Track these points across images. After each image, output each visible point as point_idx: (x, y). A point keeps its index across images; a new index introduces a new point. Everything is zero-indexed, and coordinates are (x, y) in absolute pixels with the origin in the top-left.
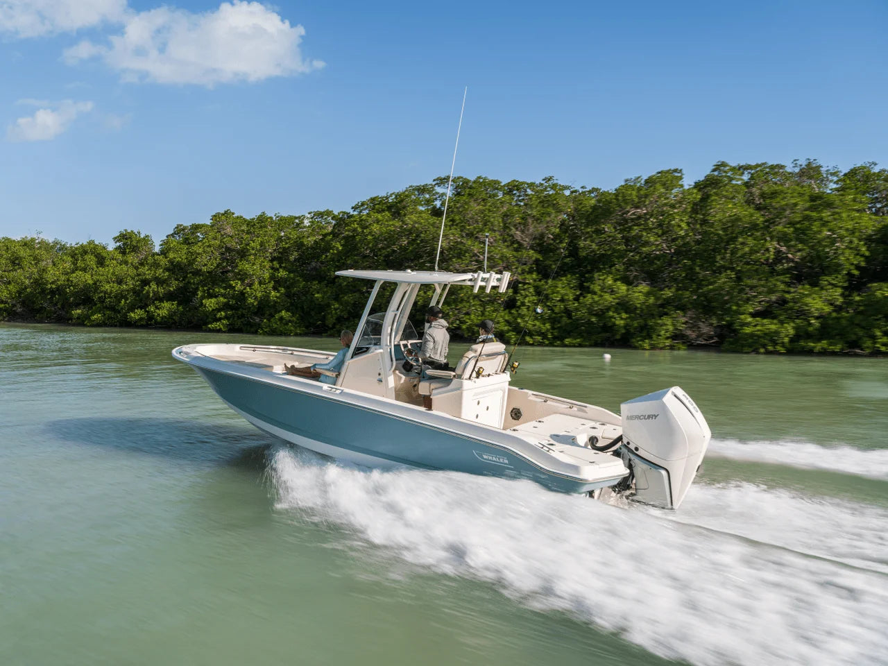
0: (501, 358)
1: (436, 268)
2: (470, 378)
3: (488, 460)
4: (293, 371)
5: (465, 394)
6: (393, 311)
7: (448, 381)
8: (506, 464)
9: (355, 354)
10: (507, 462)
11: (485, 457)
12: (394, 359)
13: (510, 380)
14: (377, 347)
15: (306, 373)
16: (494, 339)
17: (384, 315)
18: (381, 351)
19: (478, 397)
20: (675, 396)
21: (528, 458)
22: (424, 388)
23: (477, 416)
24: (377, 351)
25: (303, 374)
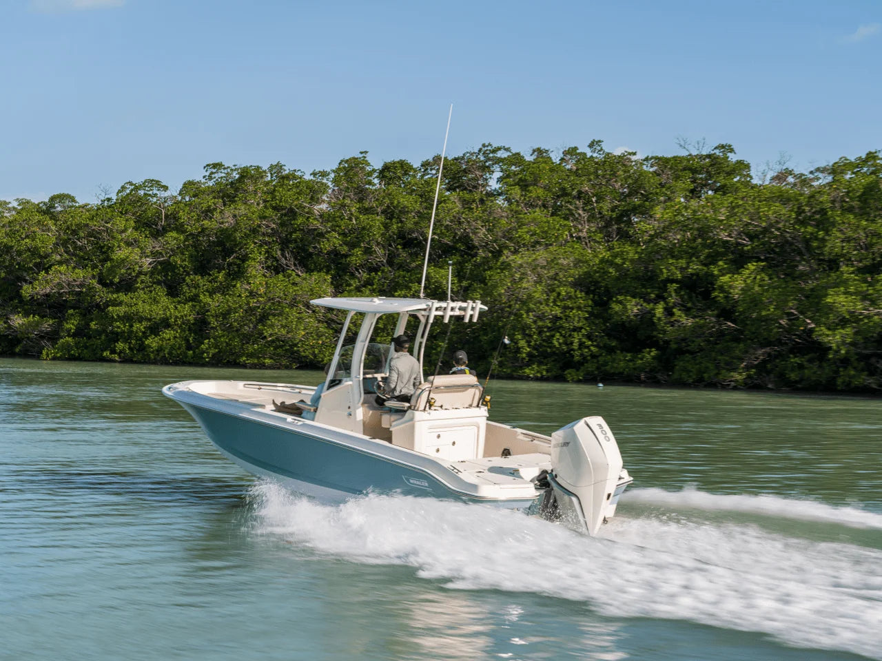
0: (472, 391)
1: (422, 295)
2: (425, 410)
3: (414, 484)
4: (283, 408)
5: (417, 425)
6: (362, 341)
7: (402, 412)
8: (426, 487)
9: (330, 387)
10: (427, 484)
11: (411, 481)
12: (362, 392)
13: (488, 416)
14: (348, 379)
15: (292, 409)
16: (467, 371)
17: (354, 347)
18: (350, 383)
19: (438, 430)
20: (588, 425)
21: (443, 481)
22: (386, 420)
23: (438, 451)
24: (347, 383)
25: (290, 411)
